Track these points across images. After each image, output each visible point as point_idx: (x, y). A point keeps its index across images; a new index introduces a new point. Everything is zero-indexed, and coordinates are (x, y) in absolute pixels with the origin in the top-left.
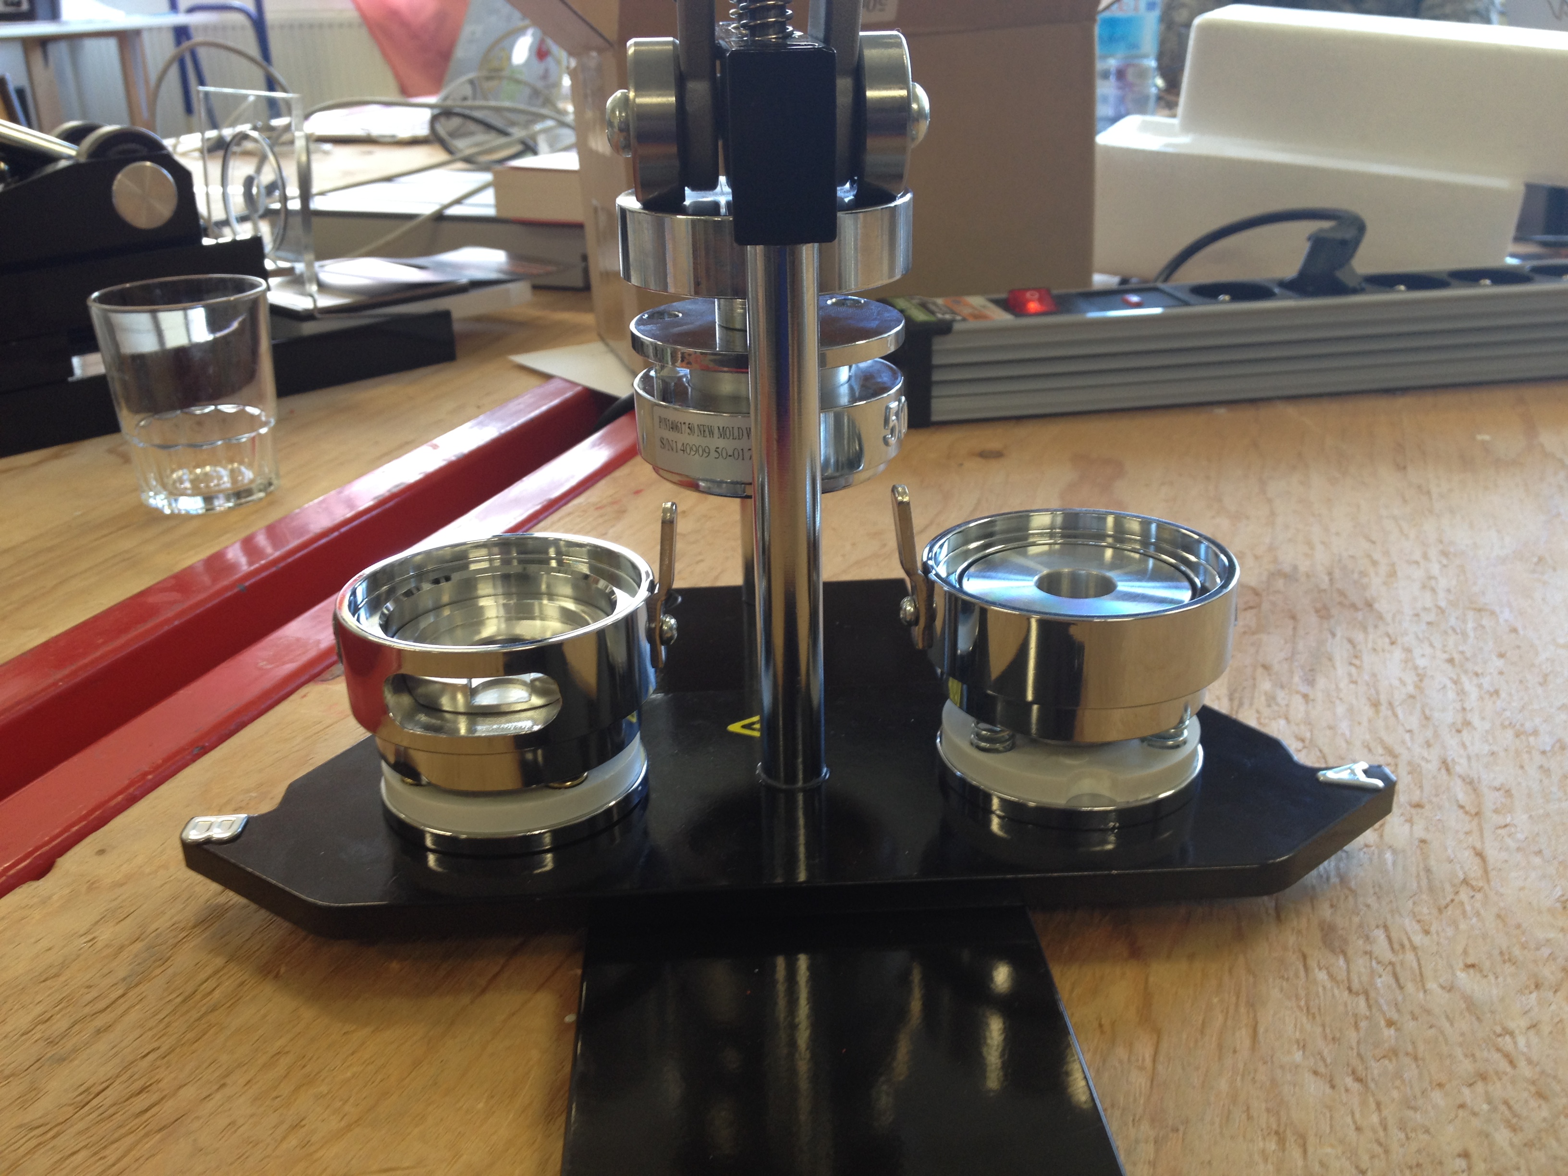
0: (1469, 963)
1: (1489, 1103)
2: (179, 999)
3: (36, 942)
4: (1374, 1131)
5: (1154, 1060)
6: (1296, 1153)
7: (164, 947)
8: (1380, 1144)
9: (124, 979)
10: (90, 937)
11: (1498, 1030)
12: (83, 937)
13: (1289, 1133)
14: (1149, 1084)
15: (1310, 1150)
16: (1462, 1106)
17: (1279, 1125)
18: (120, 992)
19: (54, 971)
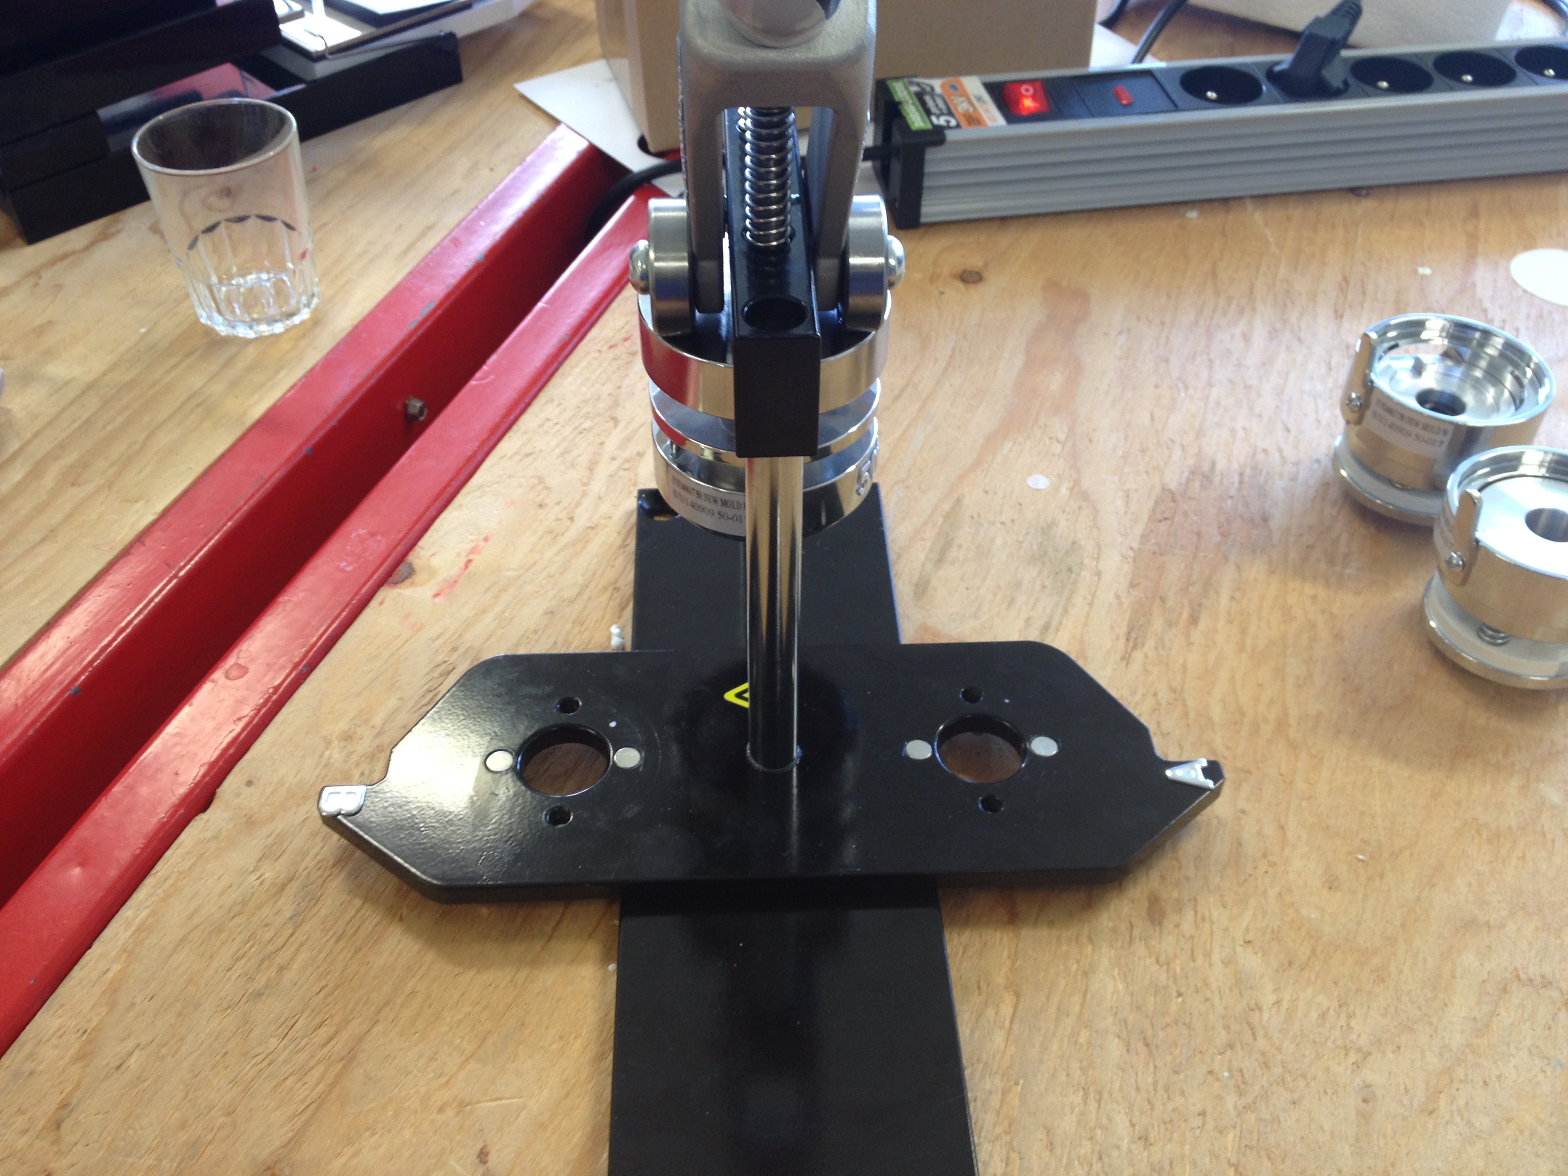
0: (1247, 940)
1: (1230, 1071)
2: (334, 939)
3: (219, 879)
4: (1148, 1092)
5: (1011, 1022)
6: (1093, 1106)
7: (314, 886)
8: (1150, 1103)
9: (291, 918)
10: (258, 874)
11: (1253, 1006)
12: (253, 874)
13: (1091, 1090)
14: (1005, 1043)
15: (1103, 1105)
16: (1210, 1072)
17: (1086, 1083)
18: (290, 931)
19: (237, 909)
